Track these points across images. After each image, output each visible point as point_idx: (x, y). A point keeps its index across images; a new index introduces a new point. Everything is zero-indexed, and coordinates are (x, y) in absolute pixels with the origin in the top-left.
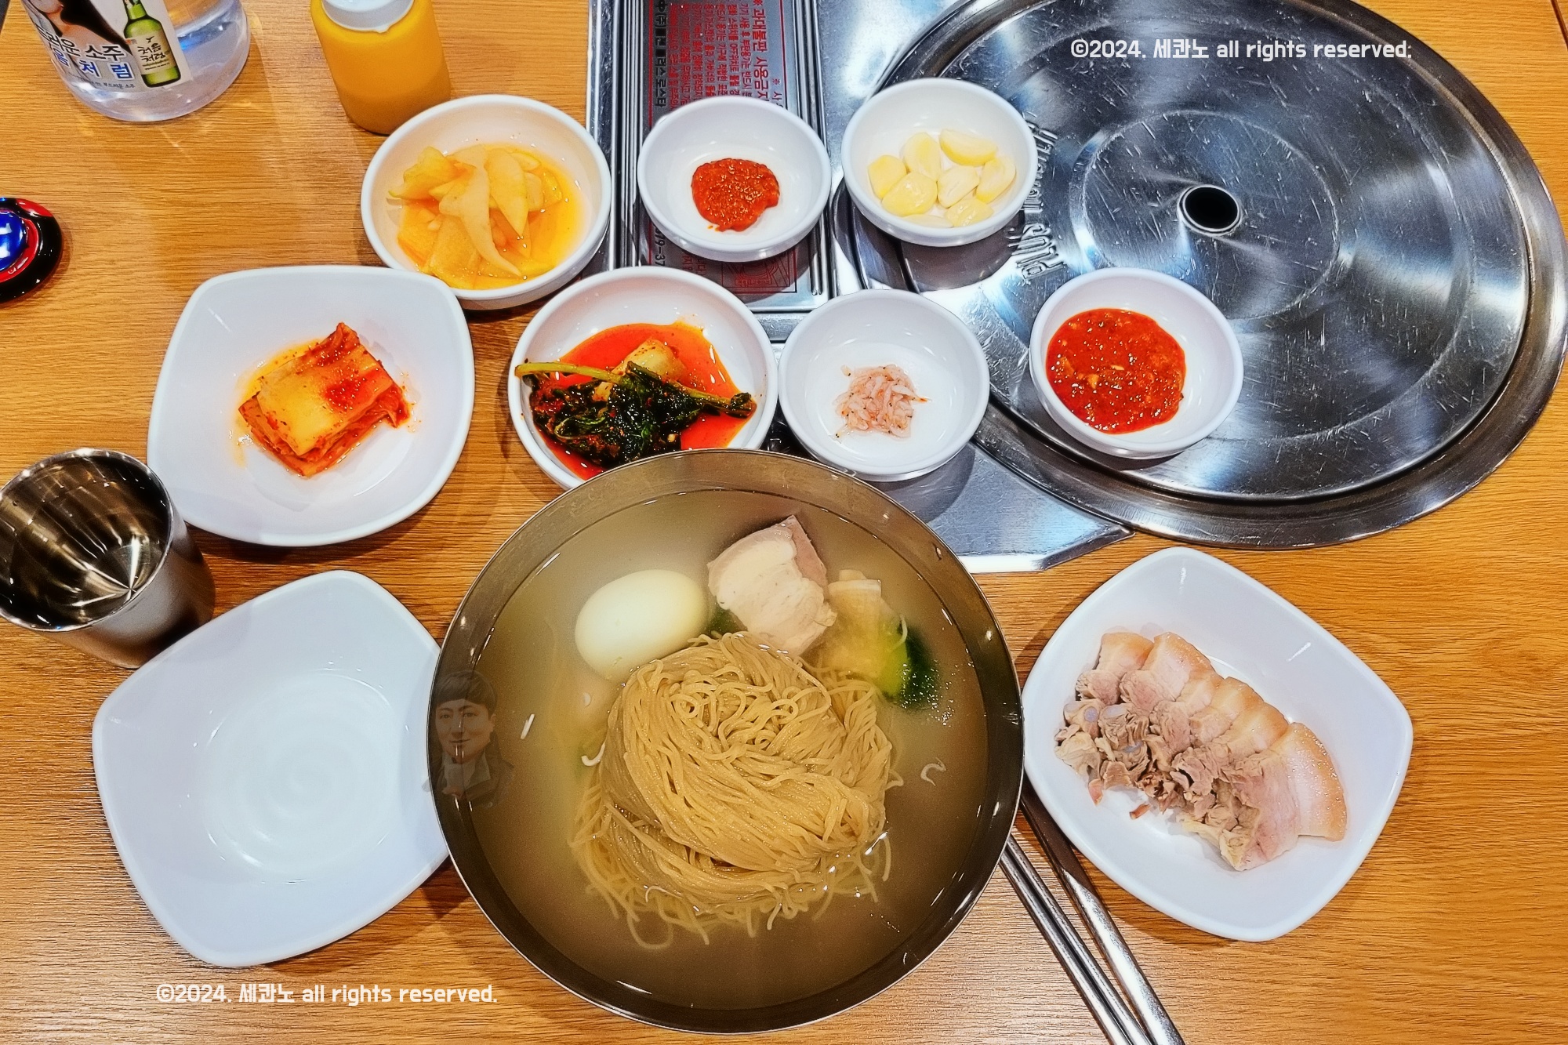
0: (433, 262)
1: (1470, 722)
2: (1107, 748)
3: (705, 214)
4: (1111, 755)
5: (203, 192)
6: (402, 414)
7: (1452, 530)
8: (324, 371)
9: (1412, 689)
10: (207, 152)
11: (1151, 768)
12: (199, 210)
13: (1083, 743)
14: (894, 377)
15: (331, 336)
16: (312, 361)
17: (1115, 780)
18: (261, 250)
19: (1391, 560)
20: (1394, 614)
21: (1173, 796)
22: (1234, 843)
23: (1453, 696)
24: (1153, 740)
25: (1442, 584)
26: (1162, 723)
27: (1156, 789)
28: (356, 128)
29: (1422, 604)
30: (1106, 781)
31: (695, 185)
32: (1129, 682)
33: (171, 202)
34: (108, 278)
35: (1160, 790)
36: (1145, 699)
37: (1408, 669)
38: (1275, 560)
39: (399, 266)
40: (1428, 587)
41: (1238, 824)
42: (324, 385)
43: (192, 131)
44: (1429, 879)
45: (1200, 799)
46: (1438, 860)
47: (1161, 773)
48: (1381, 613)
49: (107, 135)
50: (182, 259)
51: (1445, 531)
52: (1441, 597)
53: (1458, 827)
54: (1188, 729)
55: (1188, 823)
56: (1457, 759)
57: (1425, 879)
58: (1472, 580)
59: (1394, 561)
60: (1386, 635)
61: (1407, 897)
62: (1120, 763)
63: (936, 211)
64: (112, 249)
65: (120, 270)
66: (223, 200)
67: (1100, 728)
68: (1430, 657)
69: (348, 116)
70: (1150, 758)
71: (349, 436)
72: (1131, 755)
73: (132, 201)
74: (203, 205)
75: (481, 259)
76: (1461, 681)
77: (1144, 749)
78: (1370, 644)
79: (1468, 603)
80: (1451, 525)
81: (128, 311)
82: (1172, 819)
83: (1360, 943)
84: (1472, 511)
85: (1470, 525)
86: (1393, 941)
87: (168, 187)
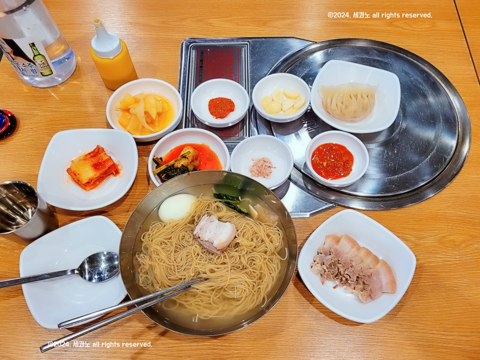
0: (128, 128)
1: (433, 260)
2: (325, 268)
3: (212, 113)
4: (327, 270)
5: (60, 108)
6: (117, 172)
7: (432, 205)
8: (92, 159)
9: (418, 251)
10: (62, 96)
11: (339, 274)
12: (59, 113)
13: (319, 267)
14: (266, 161)
15: (95, 149)
16: (89, 156)
17: (328, 277)
18: (77, 125)
19: (413, 214)
20: (414, 229)
21: (345, 282)
22: (363, 295)
23: (430, 253)
24: (339, 265)
25: (428, 220)
26: (342, 260)
27: (340, 280)
28: (108, 89)
29: (422, 226)
30: (325, 278)
31: (209, 105)
32: (333, 249)
33: (51, 111)
34: (31, 133)
35: (341, 280)
36: (337, 254)
37: (417, 245)
38: (379, 214)
39: (117, 129)
40: (424, 221)
41: (364, 289)
42: (92, 163)
43: (58, 90)
44: (420, 306)
45: (353, 282)
46: (423, 300)
47: (342, 275)
48: (410, 229)
49: (32, 91)
50: (53, 128)
51: (430, 205)
52: (428, 224)
53: (429, 291)
54: (350, 262)
55: (350, 290)
56: (430, 271)
57: (418, 305)
58: (437, 219)
59: (414, 214)
60: (411, 235)
61: (413, 311)
62: (329, 272)
63: (281, 112)
64: (32, 125)
65: (34, 131)
66: (67, 110)
67: (324, 262)
68: (424, 242)
69: (106, 86)
70: (338, 271)
71: (101, 179)
72: (333, 270)
73: (39, 111)
74: (60, 112)
75: (143, 127)
76: (432, 248)
77: (337, 268)
78: (406, 238)
79: (436, 226)
80: (432, 203)
81: (36, 143)
82: (345, 289)
83: (398, 324)
84: (438, 199)
85: (438, 203)
86: (408, 323)
87: (50, 107)
